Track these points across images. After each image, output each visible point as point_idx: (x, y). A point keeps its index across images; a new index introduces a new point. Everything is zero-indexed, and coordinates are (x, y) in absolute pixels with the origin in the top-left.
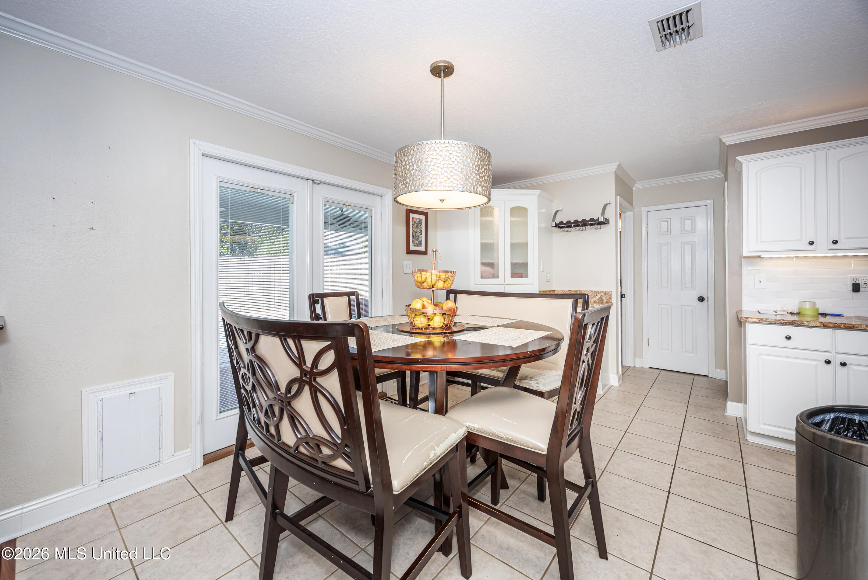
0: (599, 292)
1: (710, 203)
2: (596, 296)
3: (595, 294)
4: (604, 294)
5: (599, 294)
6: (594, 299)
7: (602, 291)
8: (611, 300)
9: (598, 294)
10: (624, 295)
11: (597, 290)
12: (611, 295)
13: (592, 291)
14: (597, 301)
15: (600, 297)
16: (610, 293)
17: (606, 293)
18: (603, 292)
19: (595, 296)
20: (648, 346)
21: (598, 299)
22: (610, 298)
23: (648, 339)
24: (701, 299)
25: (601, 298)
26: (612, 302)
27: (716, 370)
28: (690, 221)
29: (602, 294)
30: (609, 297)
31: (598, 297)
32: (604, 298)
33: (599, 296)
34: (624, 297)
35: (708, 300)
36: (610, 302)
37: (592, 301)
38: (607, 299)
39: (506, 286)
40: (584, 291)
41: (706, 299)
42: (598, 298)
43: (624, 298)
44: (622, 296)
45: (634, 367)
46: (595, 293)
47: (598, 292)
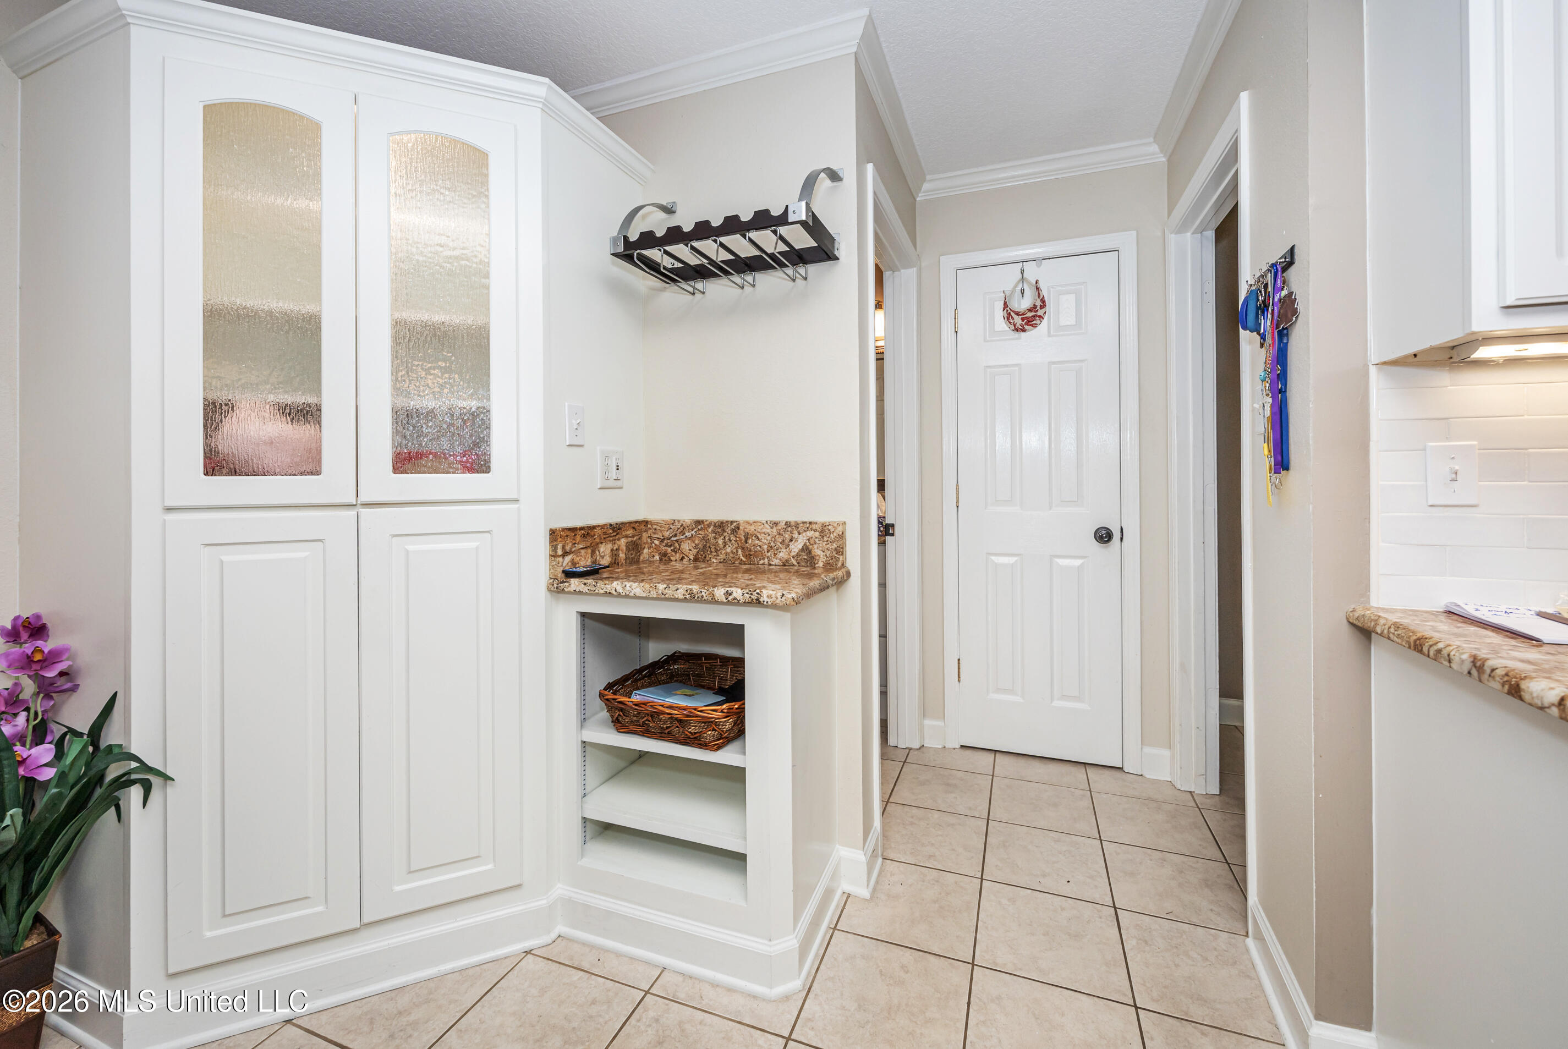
0: (801, 528)
1: (1126, 241)
2: (791, 541)
3: (787, 536)
4: (817, 534)
5: (799, 534)
6: (781, 555)
7: (810, 523)
8: (841, 558)
9: (796, 535)
10: (893, 525)
11: (792, 518)
12: (842, 536)
13: (776, 524)
14: (794, 561)
15: (805, 544)
16: (840, 529)
17: (824, 530)
18: (814, 527)
19: (787, 542)
20: (959, 681)
21: (798, 555)
22: (840, 551)
23: (959, 660)
24: (1104, 536)
25: (806, 549)
26: (848, 565)
27: (1144, 750)
28: (1072, 297)
29: (810, 534)
30: (835, 546)
31: (796, 547)
32: (817, 551)
33: (800, 541)
34: (891, 532)
35: (1122, 539)
36: (840, 564)
37: (777, 562)
38: (828, 553)
39: (363, 511)
40: (748, 523)
41: (1116, 535)
42: (797, 551)
43: (893, 535)
44: (886, 530)
45: (920, 748)
46: (785, 530)
47: (797, 525)
